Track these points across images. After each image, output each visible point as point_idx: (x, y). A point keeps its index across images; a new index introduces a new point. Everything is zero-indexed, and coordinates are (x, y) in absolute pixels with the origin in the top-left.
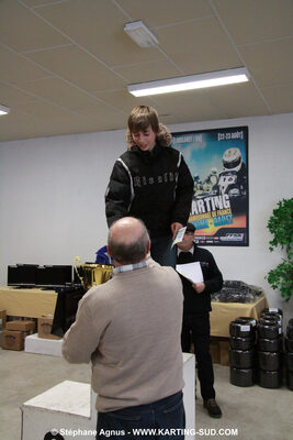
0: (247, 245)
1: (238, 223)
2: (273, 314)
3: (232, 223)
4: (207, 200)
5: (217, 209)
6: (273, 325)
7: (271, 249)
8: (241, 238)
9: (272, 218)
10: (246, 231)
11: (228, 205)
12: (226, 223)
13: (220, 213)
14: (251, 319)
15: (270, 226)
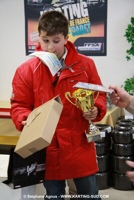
0: (105, 54)
1: (96, 32)
2: (129, 121)
3: (90, 32)
4: (65, 8)
5: (75, 18)
6: (128, 130)
7: (128, 58)
8: (98, 47)
9: (129, 26)
10: (103, 40)
11: (86, 13)
12: (85, 32)
13: (78, 21)
14: (107, 125)
15: (127, 35)
